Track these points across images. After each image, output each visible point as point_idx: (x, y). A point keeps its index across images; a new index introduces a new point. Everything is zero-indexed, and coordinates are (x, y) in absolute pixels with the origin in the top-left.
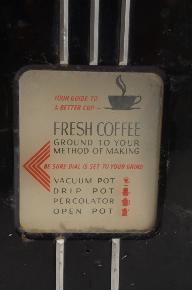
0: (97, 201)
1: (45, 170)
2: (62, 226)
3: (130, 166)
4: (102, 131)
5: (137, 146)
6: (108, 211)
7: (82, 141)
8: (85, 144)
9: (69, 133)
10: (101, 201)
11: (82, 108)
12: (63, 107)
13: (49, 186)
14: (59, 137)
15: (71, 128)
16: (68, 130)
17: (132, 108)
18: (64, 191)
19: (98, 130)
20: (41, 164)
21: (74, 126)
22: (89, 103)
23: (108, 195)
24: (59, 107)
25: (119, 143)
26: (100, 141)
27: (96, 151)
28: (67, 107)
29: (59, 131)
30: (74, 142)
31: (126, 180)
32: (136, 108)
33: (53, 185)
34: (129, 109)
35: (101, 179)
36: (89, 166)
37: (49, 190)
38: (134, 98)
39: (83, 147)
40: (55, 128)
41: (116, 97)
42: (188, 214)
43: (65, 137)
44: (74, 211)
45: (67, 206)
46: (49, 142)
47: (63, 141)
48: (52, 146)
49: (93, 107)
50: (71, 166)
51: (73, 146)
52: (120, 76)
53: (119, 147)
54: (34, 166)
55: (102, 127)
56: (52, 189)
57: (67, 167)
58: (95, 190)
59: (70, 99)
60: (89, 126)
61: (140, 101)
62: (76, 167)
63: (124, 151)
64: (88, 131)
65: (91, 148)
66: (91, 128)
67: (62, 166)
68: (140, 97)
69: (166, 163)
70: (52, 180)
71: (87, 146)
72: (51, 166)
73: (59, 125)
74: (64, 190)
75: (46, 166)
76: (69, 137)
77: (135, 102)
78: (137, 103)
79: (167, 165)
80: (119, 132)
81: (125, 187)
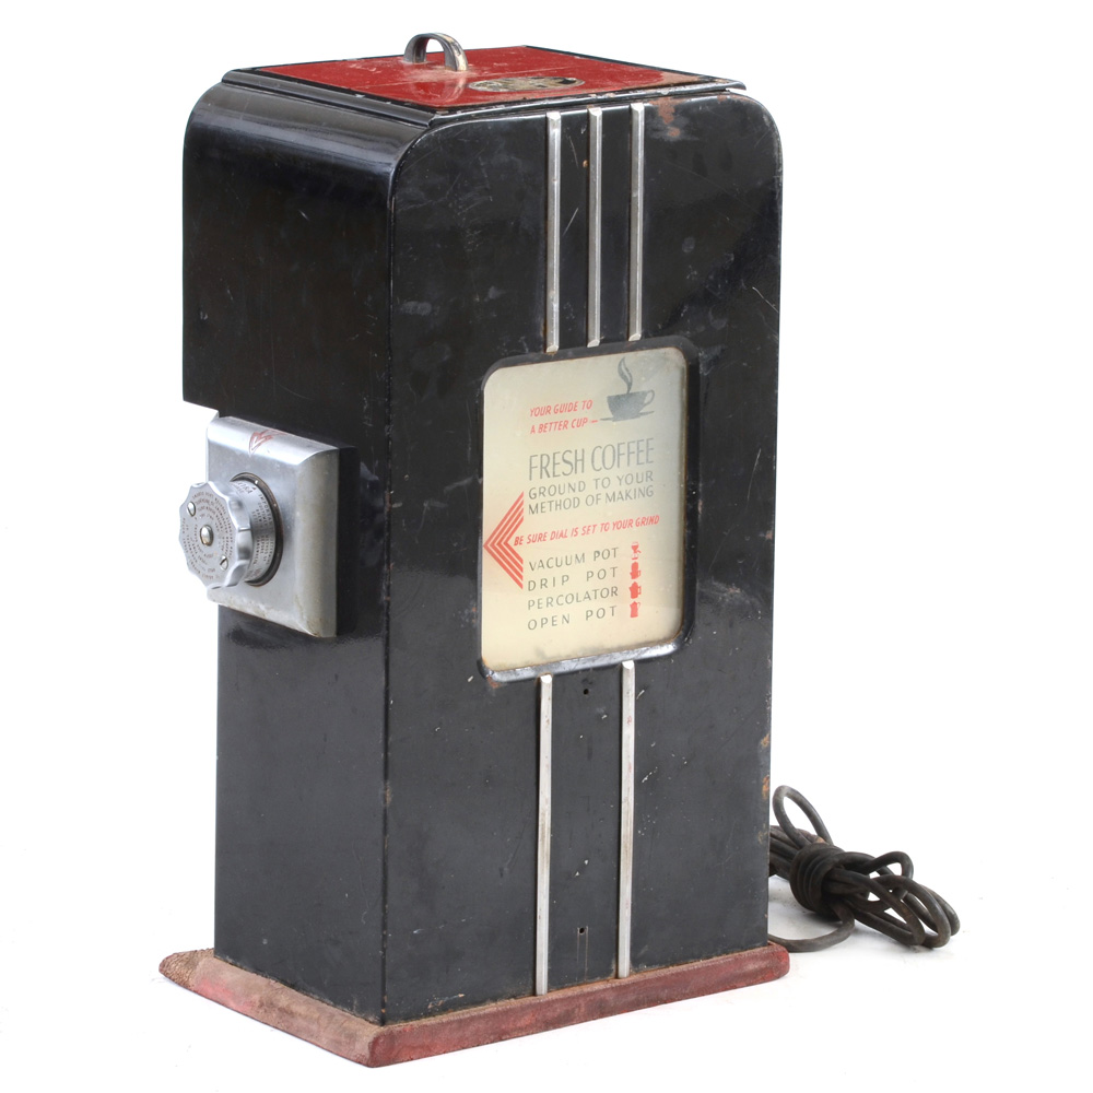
0: (592, 595)
1: (515, 548)
2: (540, 653)
3: (640, 521)
4: (598, 464)
5: (650, 483)
6: (609, 612)
7: (570, 485)
8: (574, 490)
9: (551, 475)
10: (598, 593)
11: (569, 426)
12: (542, 428)
13: (521, 577)
14: (537, 483)
15: (554, 464)
16: (550, 469)
17: (642, 414)
18: (544, 584)
19: (593, 462)
20: (509, 538)
21: (559, 459)
22: (580, 414)
23: (608, 583)
24: (537, 429)
25: (623, 480)
26: (597, 480)
27: (590, 499)
28: (548, 426)
29: (536, 472)
30: (558, 490)
31: (635, 548)
32: (647, 413)
33: (527, 574)
34: (638, 415)
35: (598, 552)
36: (580, 531)
37: (521, 585)
38: (644, 394)
39: (571, 495)
40: (531, 468)
41: (618, 397)
42: (731, 596)
43: (546, 482)
44: (559, 619)
45: (548, 612)
46: (522, 496)
47: (542, 490)
48: (527, 501)
49: (585, 420)
50: (555, 535)
51: (557, 497)
52: (623, 360)
53: (624, 488)
54: (499, 544)
55: (598, 453)
56: (525, 583)
57: (548, 538)
58: (589, 575)
59: (552, 411)
60: (579, 457)
61: (652, 399)
62: (561, 535)
63: (631, 494)
64: (580, 463)
65: (582, 496)
66: (583, 460)
67: (541, 537)
68: (652, 391)
69: (696, 506)
70: (525, 566)
71: (577, 494)
72: (525, 540)
73: (536, 461)
74: (544, 582)
75: (518, 541)
76: (553, 481)
77: (646, 402)
78: (649, 403)
79: (700, 509)
80: (623, 459)
81: (634, 561)
